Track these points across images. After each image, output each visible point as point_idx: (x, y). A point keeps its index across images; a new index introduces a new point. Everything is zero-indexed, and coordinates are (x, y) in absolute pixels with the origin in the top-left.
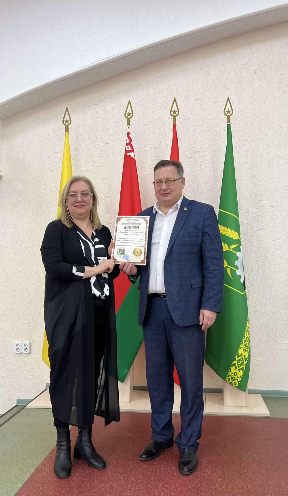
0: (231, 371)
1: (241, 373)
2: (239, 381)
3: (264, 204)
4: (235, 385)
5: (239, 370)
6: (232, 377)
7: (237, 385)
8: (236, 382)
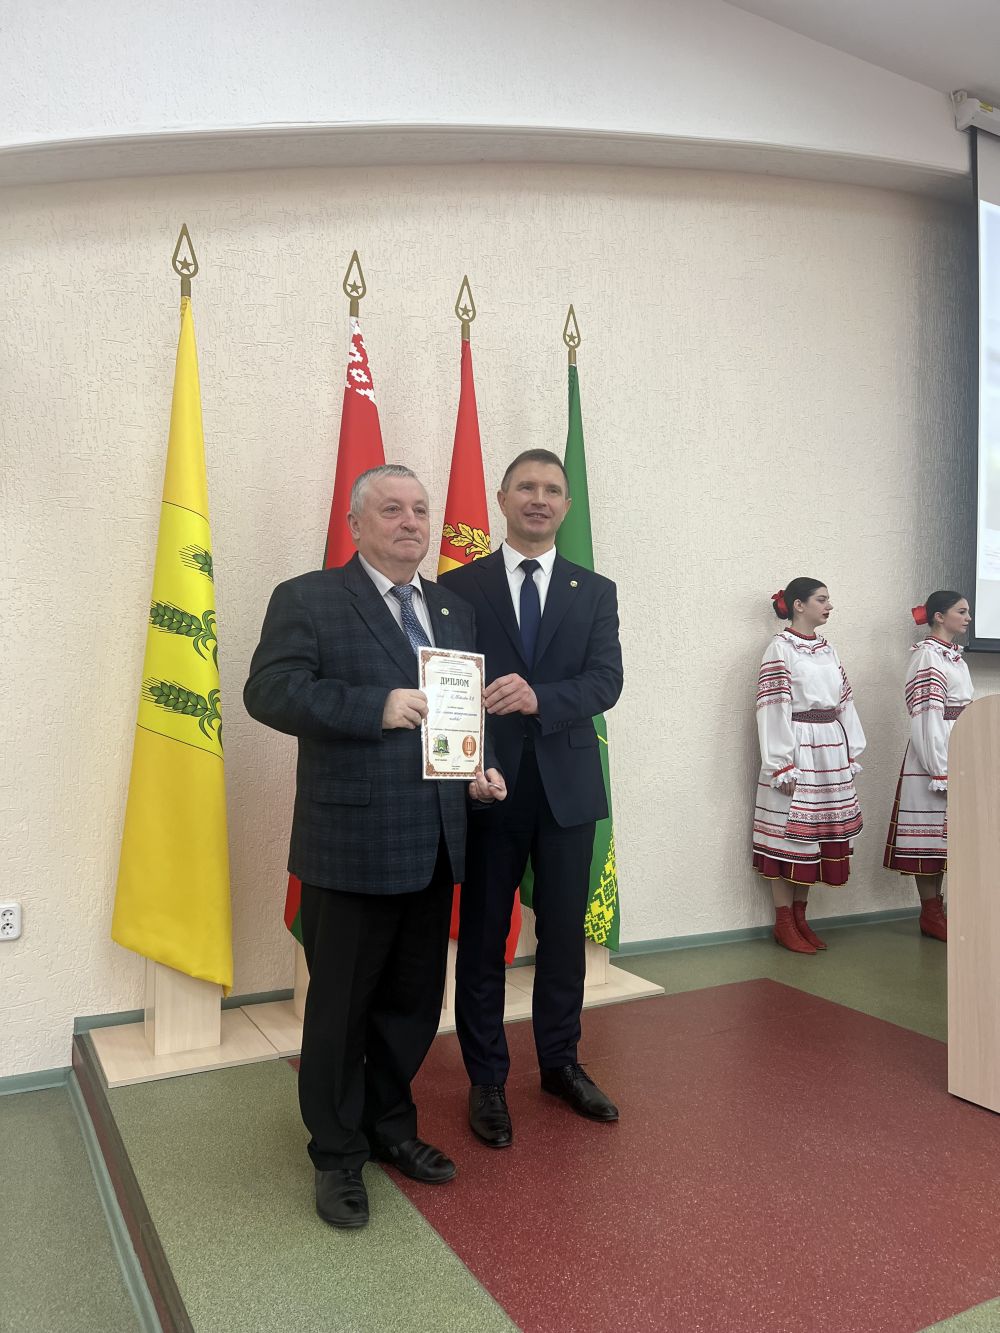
0: (590, 911)
1: (609, 915)
2: (608, 931)
4: (599, 939)
5: (608, 906)
6: (594, 923)
7: (605, 939)
8: (601, 934)
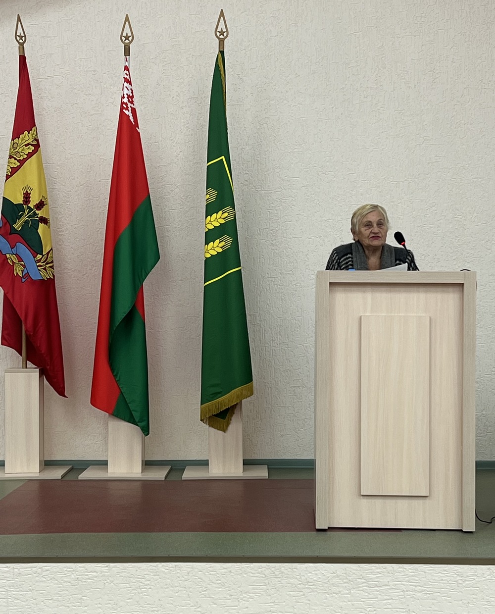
3: (294, 183)
